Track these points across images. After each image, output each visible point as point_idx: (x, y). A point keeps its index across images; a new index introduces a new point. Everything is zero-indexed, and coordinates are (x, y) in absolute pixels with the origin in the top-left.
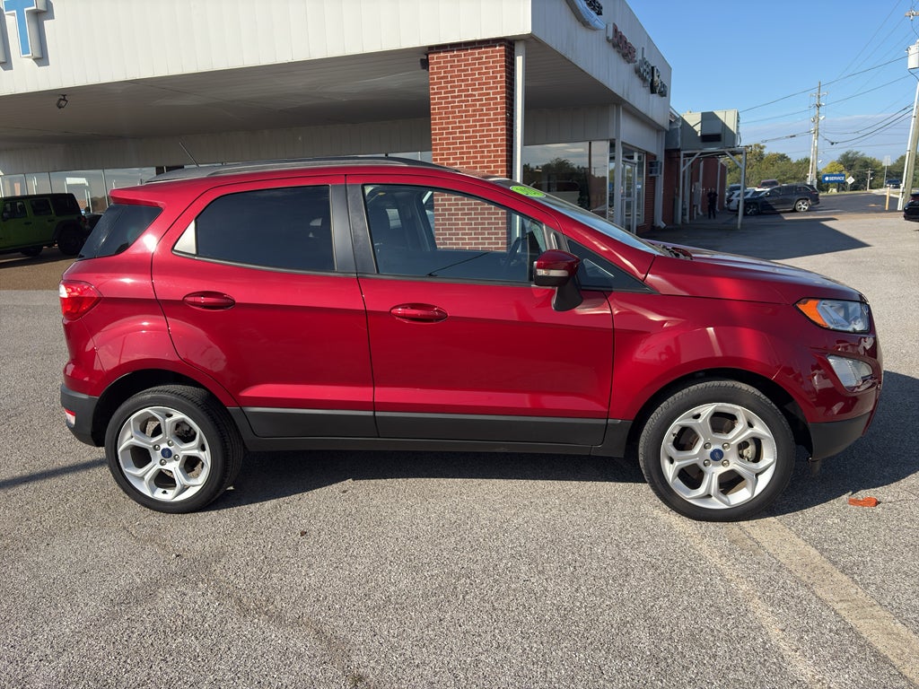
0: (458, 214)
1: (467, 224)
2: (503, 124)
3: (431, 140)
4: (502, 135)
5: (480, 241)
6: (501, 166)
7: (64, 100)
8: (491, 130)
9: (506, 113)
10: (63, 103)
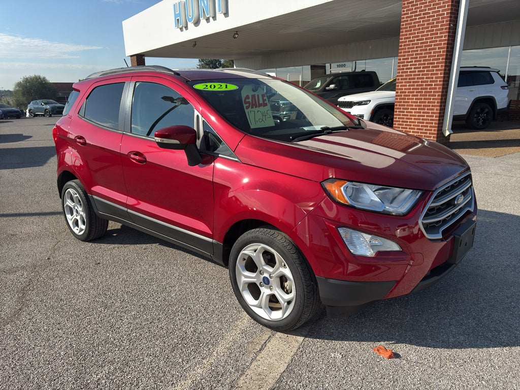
0: (409, 96)
1: (415, 102)
2: (446, 32)
3: (399, 46)
4: (445, 40)
5: (422, 114)
6: (441, 63)
7: (237, 34)
8: (438, 37)
9: (450, 24)
10: (237, 36)
